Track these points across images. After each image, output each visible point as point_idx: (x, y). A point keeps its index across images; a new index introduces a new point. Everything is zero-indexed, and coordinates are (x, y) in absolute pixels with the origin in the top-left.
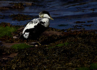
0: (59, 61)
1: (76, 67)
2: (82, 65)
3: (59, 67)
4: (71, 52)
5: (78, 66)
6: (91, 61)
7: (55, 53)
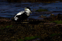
0: (7, 36)
1: (17, 39)
2: (20, 38)
3: (7, 39)
4: (14, 31)
5: (18, 38)
6: (25, 36)
7: (5, 31)
